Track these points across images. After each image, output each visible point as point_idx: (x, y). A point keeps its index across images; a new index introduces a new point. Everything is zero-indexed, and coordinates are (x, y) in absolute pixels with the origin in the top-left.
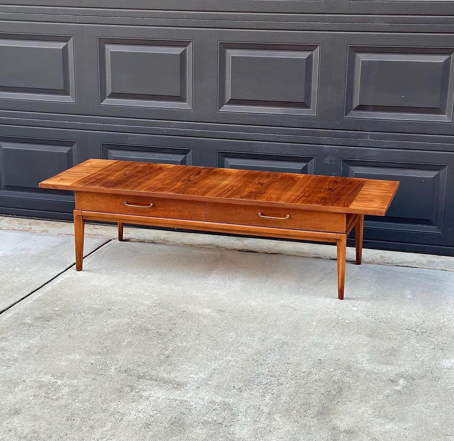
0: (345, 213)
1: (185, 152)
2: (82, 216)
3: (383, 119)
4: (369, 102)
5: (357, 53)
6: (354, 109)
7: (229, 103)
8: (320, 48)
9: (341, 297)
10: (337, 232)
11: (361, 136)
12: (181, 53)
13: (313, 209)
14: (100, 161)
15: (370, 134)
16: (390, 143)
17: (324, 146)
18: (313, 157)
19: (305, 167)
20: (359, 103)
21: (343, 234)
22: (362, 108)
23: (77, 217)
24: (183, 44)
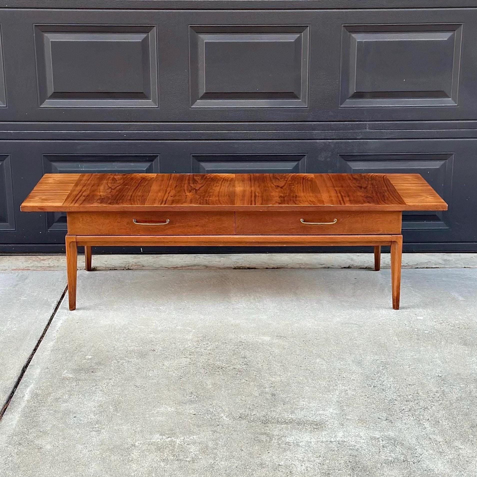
0: (400, 211)
1: (151, 159)
2: (77, 242)
3: (383, 106)
4: (367, 88)
5: (352, 33)
6: (350, 97)
7: (202, 98)
8: (309, 29)
9: (396, 306)
10: (392, 233)
11: (359, 127)
12: (143, 41)
13: (366, 209)
14: (60, 175)
15: (369, 124)
16: (391, 133)
17: (317, 141)
18: (305, 154)
19: (295, 166)
20: (356, 90)
21: (399, 236)
22: (359, 95)
23: (70, 244)
24: (145, 29)
